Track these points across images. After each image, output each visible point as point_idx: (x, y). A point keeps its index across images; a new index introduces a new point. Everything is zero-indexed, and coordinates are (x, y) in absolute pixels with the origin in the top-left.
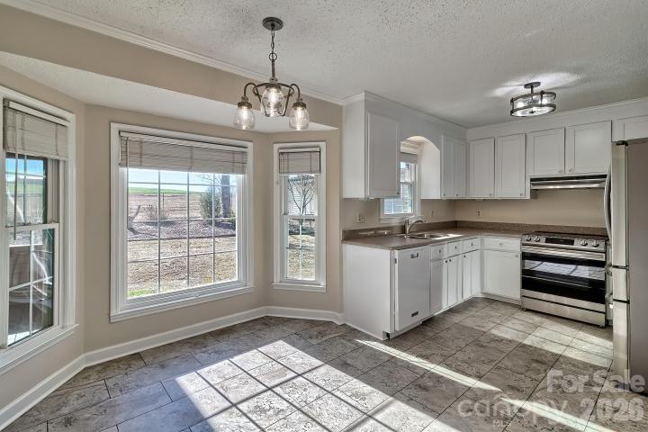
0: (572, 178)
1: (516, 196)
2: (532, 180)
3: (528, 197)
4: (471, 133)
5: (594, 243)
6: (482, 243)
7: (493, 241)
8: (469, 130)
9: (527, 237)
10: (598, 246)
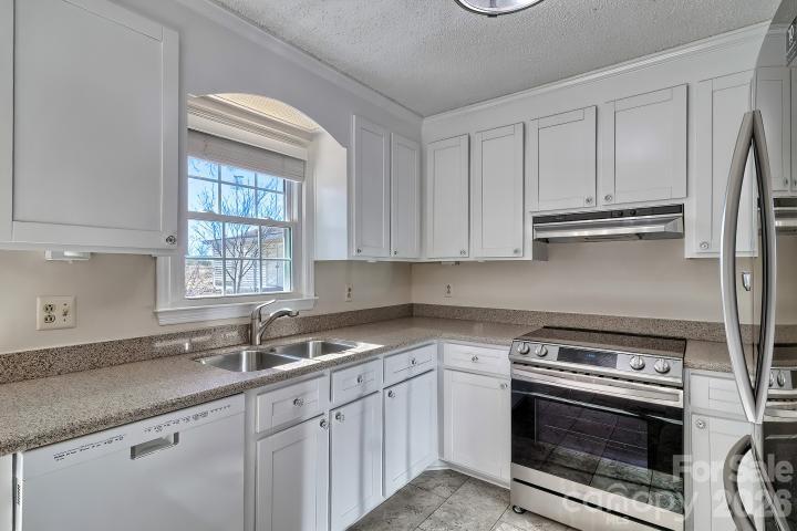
0: (611, 214)
1: (505, 253)
2: (536, 220)
3: (529, 256)
4: (430, 127)
5: (660, 365)
6: (440, 355)
7: (459, 351)
8: (425, 121)
9: (520, 347)
10: (667, 371)
